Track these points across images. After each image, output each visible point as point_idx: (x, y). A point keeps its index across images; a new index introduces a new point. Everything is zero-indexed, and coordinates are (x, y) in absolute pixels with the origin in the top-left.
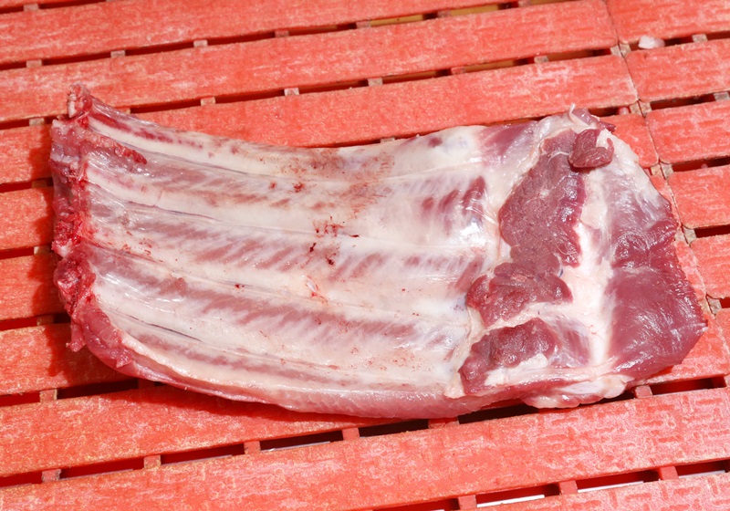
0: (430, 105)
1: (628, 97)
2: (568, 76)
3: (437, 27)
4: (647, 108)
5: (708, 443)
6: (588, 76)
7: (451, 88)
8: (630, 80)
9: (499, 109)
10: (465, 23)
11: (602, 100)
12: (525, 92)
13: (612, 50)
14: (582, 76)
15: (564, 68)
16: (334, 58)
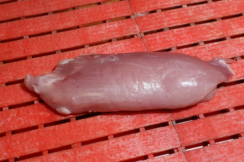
0: (72, 39)
1: (136, 32)
2: (117, 26)
3: (74, 13)
4: (143, 35)
5: (163, 145)
6: (123, 25)
7: (79, 32)
8: (137, 26)
9: (95, 38)
10: (83, 11)
11: (128, 33)
12: (103, 32)
13: (131, 16)
14: (121, 26)
15: (115, 24)
16: (40, 25)
